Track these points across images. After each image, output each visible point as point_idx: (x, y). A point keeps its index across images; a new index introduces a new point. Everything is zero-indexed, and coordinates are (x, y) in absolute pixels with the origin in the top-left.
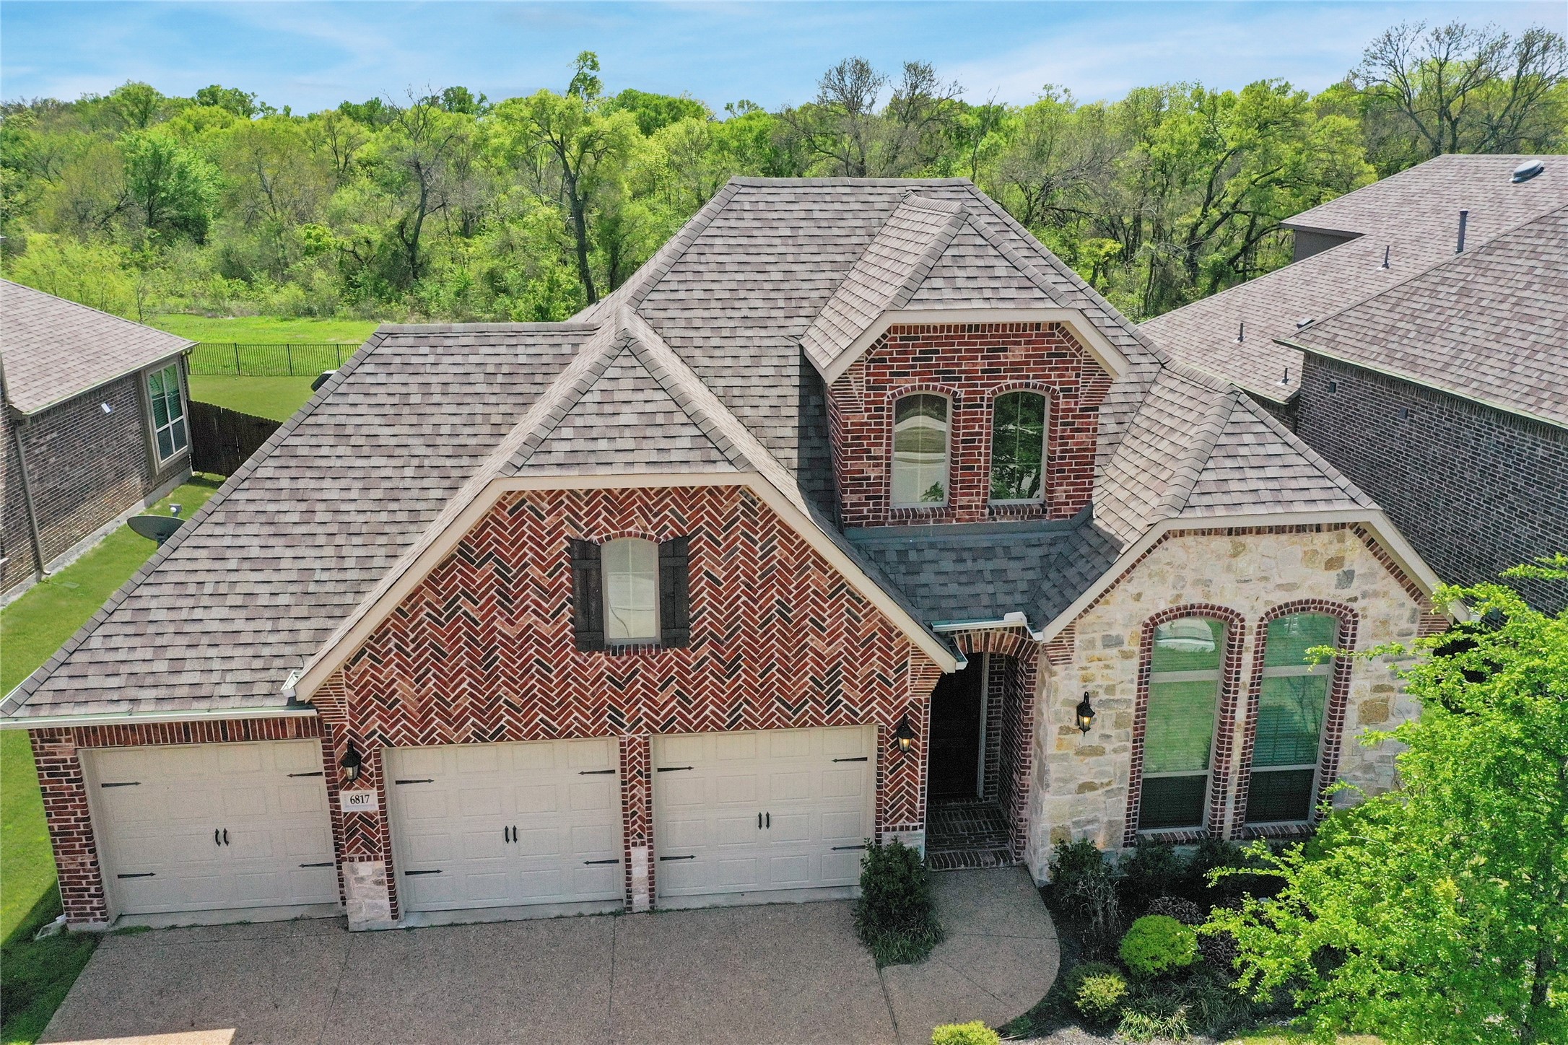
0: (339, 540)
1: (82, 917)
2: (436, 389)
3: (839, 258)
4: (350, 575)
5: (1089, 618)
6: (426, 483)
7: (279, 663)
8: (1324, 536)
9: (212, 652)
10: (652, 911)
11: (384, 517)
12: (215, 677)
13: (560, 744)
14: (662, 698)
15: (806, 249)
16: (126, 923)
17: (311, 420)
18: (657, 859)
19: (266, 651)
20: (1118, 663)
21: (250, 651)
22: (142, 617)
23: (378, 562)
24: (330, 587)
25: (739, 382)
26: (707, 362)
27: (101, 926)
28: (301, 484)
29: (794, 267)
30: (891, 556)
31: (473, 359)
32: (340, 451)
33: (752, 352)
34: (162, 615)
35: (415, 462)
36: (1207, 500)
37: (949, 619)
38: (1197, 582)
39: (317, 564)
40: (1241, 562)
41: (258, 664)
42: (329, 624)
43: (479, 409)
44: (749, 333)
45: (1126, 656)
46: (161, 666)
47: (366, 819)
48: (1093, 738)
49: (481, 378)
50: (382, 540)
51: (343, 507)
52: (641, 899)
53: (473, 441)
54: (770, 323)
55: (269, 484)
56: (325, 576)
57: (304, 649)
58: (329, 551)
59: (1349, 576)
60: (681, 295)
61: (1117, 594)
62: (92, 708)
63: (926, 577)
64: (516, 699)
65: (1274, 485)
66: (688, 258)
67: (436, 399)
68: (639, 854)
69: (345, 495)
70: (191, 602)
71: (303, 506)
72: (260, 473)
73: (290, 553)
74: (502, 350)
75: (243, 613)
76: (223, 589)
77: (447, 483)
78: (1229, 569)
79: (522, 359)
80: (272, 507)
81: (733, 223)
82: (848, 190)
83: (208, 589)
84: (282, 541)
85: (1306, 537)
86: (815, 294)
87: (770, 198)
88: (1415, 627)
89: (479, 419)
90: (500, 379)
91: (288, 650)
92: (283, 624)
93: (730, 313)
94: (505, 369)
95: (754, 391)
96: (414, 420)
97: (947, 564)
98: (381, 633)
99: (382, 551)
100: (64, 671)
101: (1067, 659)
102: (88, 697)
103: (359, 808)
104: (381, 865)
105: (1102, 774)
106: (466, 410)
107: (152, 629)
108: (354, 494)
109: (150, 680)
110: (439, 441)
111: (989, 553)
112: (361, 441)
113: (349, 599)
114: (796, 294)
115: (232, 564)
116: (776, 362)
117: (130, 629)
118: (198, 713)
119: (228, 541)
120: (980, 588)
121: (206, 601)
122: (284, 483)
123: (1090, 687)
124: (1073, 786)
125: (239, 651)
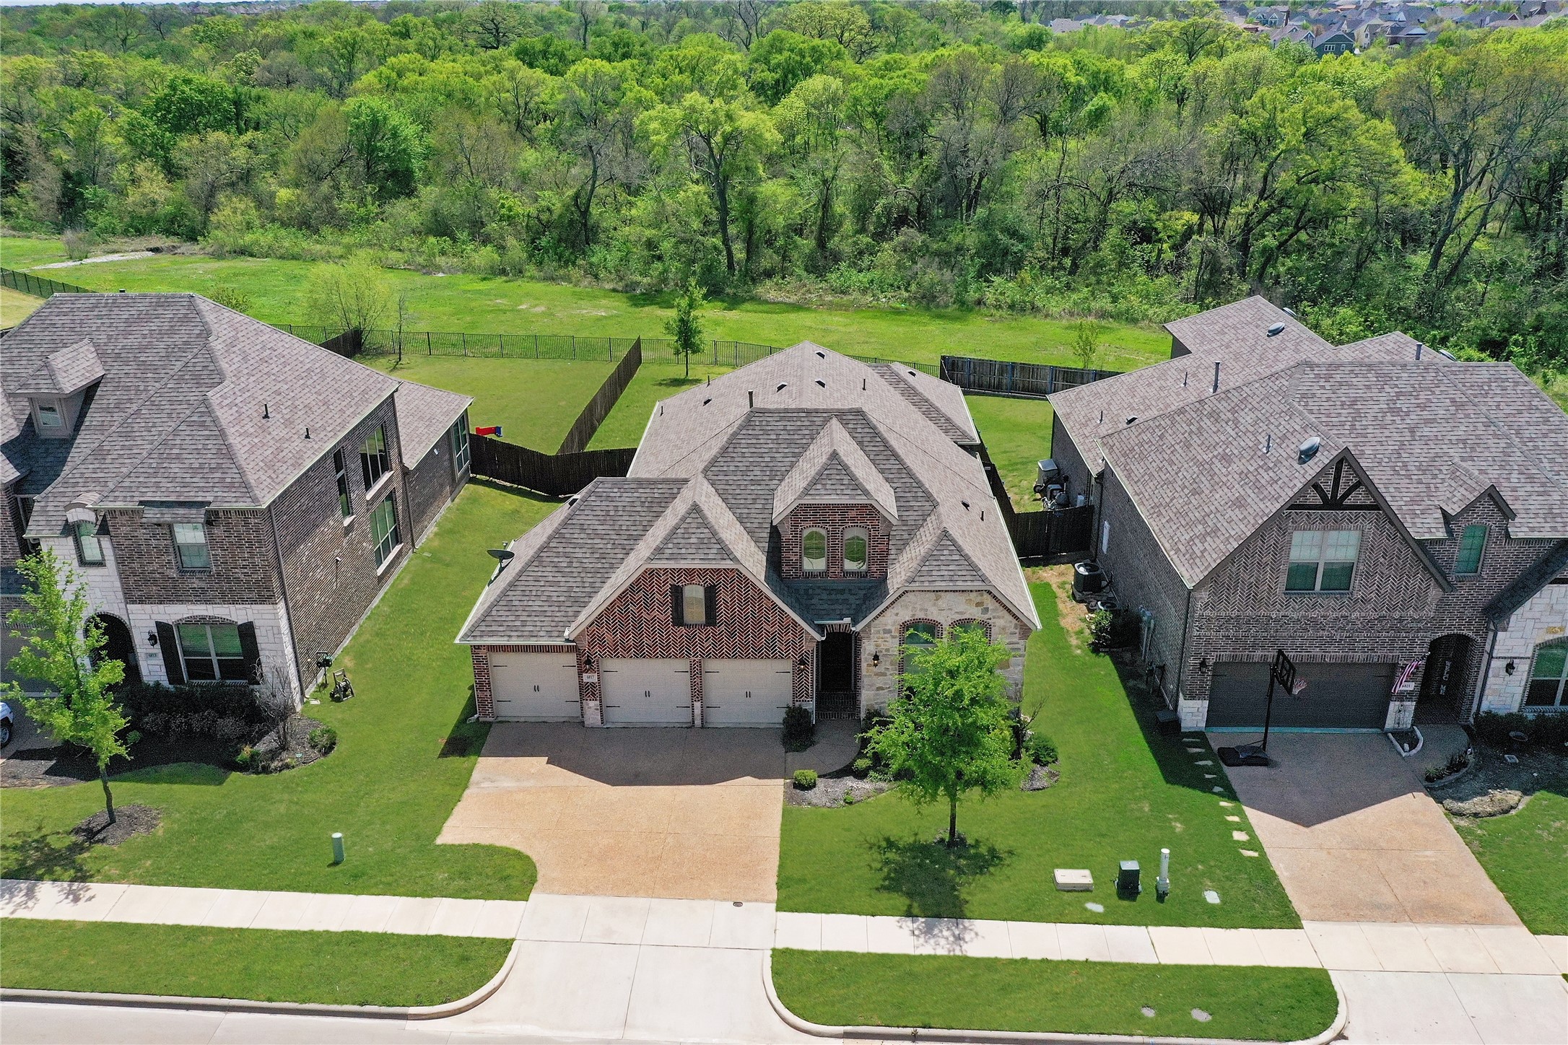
0: (582, 575)
1: (485, 715)
2: (620, 508)
3: (797, 450)
4: (587, 590)
5: (876, 622)
6: (616, 551)
7: (561, 624)
8: (974, 594)
9: (536, 619)
10: (703, 727)
11: (599, 565)
12: (538, 629)
13: (667, 660)
14: (706, 645)
15: (782, 446)
16: (499, 719)
17: (570, 522)
18: (705, 706)
19: (556, 619)
20: (890, 639)
21: (550, 619)
22: (510, 603)
23: (597, 585)
24: (579, 594)
25: (746, 511)
26: (733, 501)
27: (491, 719)
28: (567, 550)
29: (776, 455)
30: (802, 592)
31: (636, 495)
32: (582, 536)
33: (754, 497)
34: (517, 603)
35: (612, 542)
36: (922, 579)
37: (822, 619)
38: (921, 610)
39: (574, 585)
40: (940, 602)
41: (553, 624)
42: (579, 609)
43: (638, 518)
44: (753, 488)
45: (893, 637)
46: (518, 623)
47: (593, 685)
48: (881, 668)
49: (639, 504)
50: (599, 575)
51: (584, 561)
52: (698, 722)
53: (635, 533)
54: (762, 482)
55: (555, 550)
56: (577, 590)
57: (570, 619)
58: (579, 579)
59: (986, 610)
60: (725, 469)
61: (888, 613)
62: (495, 638)
63: (813, 601)
64: (650, 643)
65: (952, 573)
66: (729, 450)
67: (621, 513)
68: (697, 705)
69: (584, 555)
70: (527, 598)
71: (568, 560)
72: (551, 545)
73: (563, 579)
74: (648, 491)
75: (546, 604)
76: (539, 593)
77: (624, 551)
78: (934, 605)
79: (656, 495)
80: (556, 560)
81: (750, 432)
82: (804, 415)
83: (534, 593)
84: (559, 574)
85: (966, 594)
86: (783, 469)
87: (768, 419)
88: (1017, 631)
89: (638, 523)
90: (647, 504)
91: (565, 619)
92: (562, 609)
93: (745, 478)
94: (649, 500)
95: (751, 516)
96: (611, 523)
97: (825, 596)
98: (600, 616)
99: (599, 580)
100: (483, 624)
101: (869, 638)
102: (492, 634)
103: (590, 681)
104: (598, 702)
105: (886, 684)
106: (632, 518)
107: (514, 608)
108: (588, 555)
109: (514, 629)
110: (621, 532)
111: (842, 592)
112: (590, 532)
113: (586, 600)
114: (775, 469)
115: (542, 583)
116: (763, 502)
117: (506, 608)
118: (532, 642)
119: (540, 574)
120: (836, 606)
121: (533, 598)
122: (561, 550)
123: (879, 649)
124: (874, 688)
125: (547, 619)
